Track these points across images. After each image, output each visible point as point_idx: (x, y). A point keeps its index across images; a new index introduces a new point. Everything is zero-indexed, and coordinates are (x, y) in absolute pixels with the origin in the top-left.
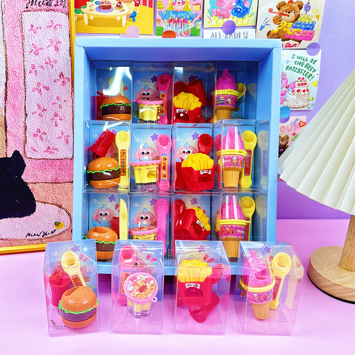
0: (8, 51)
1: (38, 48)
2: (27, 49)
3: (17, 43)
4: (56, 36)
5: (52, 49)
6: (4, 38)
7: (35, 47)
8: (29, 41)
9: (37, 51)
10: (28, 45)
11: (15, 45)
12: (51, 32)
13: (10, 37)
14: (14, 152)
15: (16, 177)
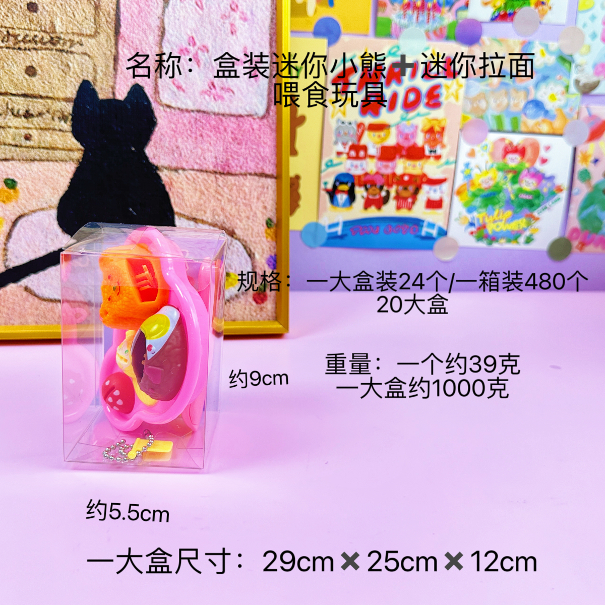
14: (132, 87)
15: (133, 149)
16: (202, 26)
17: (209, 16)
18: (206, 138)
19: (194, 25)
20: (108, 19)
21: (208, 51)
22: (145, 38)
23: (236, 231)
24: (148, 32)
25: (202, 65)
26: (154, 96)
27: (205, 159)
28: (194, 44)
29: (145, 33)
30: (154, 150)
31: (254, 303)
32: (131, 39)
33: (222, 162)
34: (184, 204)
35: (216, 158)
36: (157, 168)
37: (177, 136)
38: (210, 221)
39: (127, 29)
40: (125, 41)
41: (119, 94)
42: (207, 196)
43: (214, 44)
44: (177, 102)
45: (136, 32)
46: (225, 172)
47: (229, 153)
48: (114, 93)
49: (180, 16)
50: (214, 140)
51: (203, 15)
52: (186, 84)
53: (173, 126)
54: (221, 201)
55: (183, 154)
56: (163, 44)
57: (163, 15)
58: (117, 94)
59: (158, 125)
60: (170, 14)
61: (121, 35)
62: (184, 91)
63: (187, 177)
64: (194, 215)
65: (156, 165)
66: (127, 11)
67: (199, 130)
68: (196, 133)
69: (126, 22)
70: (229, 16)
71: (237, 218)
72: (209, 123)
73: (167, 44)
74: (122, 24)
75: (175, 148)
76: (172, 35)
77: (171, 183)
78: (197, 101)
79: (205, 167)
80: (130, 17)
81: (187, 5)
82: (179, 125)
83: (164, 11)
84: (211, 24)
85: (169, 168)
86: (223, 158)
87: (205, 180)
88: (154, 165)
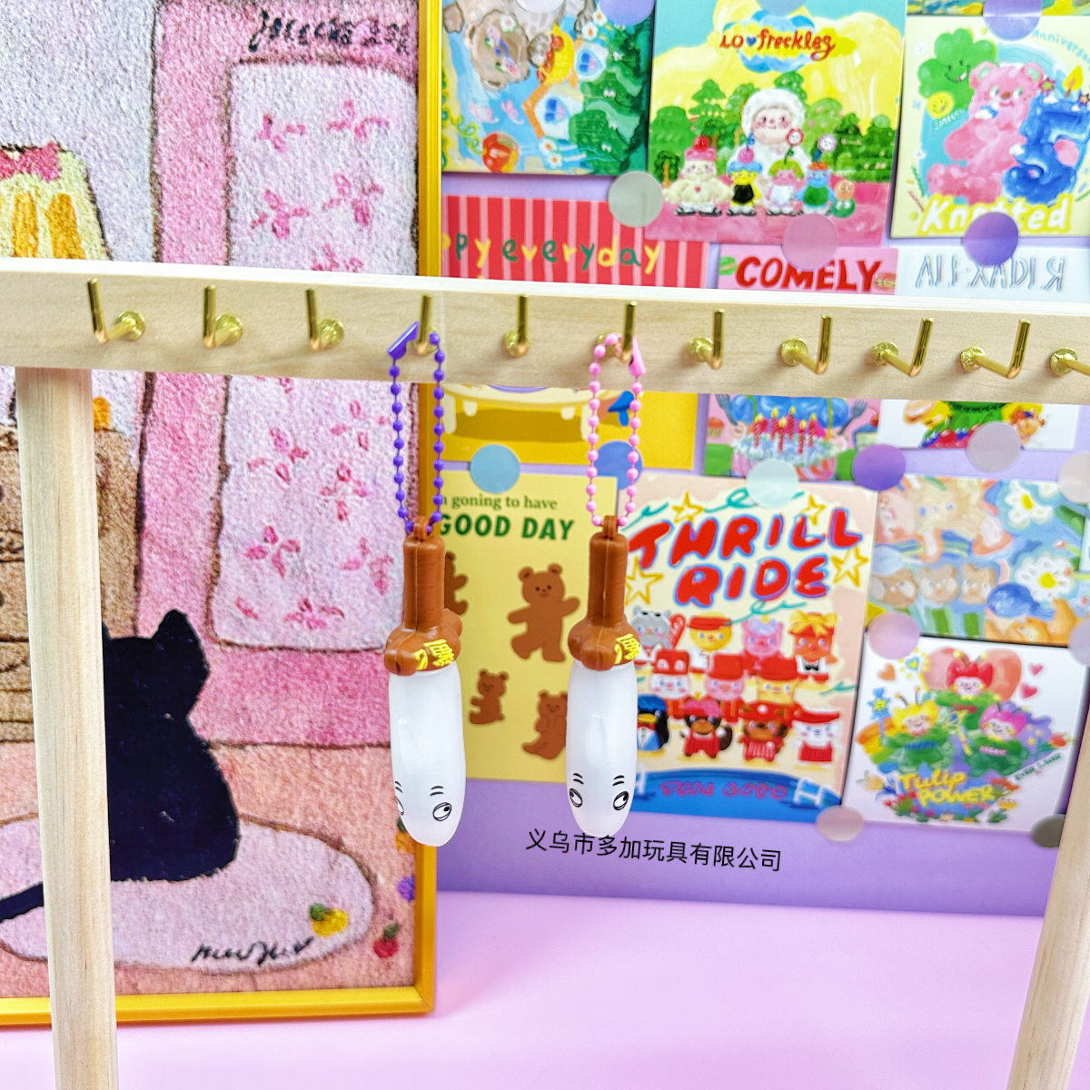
0: (169, 215)
1: (287, 210)
2: (245, 211)
3: (206, 186)
4: (361, 165)
5: (344, 213)
6: (155, 166)
7: (276, 203)
8: (254, 181)
9: (282, 220)
10: (249, 195)
11: (199, 194)
12: (344, 146)
13: (180, 161)
14: (166, 616)
15: (168, 716)
16: (287, 508)
17: (300, 490)
18: (293, 692)
19: (273, 507)
20: (123, 505)
21: (298, 550)
22: (188, 534)
23: (345, 840)
24: (193, 523)
25: (288, 573)
26: (203, 628)
27: (291, 724)
28: (275, 540)
29: (188, 525)
30: (203, 714)
31: (375, 957)
32: (164, 537)
33: (321, 727)
34: (254, 801)
35: (311, 722)
36: (209, 745)
37: (244, 690)
38: (299, 825)
39: (156, 520)
40: (153, 541)
41: (145, 628)
42: (294, 784)
43: (308, 537)
44: (243, 635)
45: (172, 524)
46: (327, 744)
47: (334, 714)
48: (135, 628)
49: (249, 494)
50: (307, 693)
51: (289, 490)
52: (260, 605)
53: (237, 675)
54: (318, 791)
55: (254, 720)
56: (220, 542)
57: (219, 494)
58: (140, 627)
59: (212, 675)
60: (232, 491)
61: (146, 531)
62: (256, 617)
63: (259, 756)
64: (272, 818)
65: (207, 738)
66: (156, 490)
67: (282, 679)
68: (276, 684)
69: (155, 509)
70: (335, 490)
71: (347, 818)
72: (300, 666)
73: (227, 542)
74: (147, 512)
75: (239, 711)
76: (234, 527)
77: (233, 767)
78: (279, 632)
79: (291, 738)
80: (162, 501)
81: (261, 476)
82: (248, 673)
83: (220, 488)
84: (303, 504)
85: (230, 744)
86: (323, 722)
87: (291, 758)
88: (204, 740)
